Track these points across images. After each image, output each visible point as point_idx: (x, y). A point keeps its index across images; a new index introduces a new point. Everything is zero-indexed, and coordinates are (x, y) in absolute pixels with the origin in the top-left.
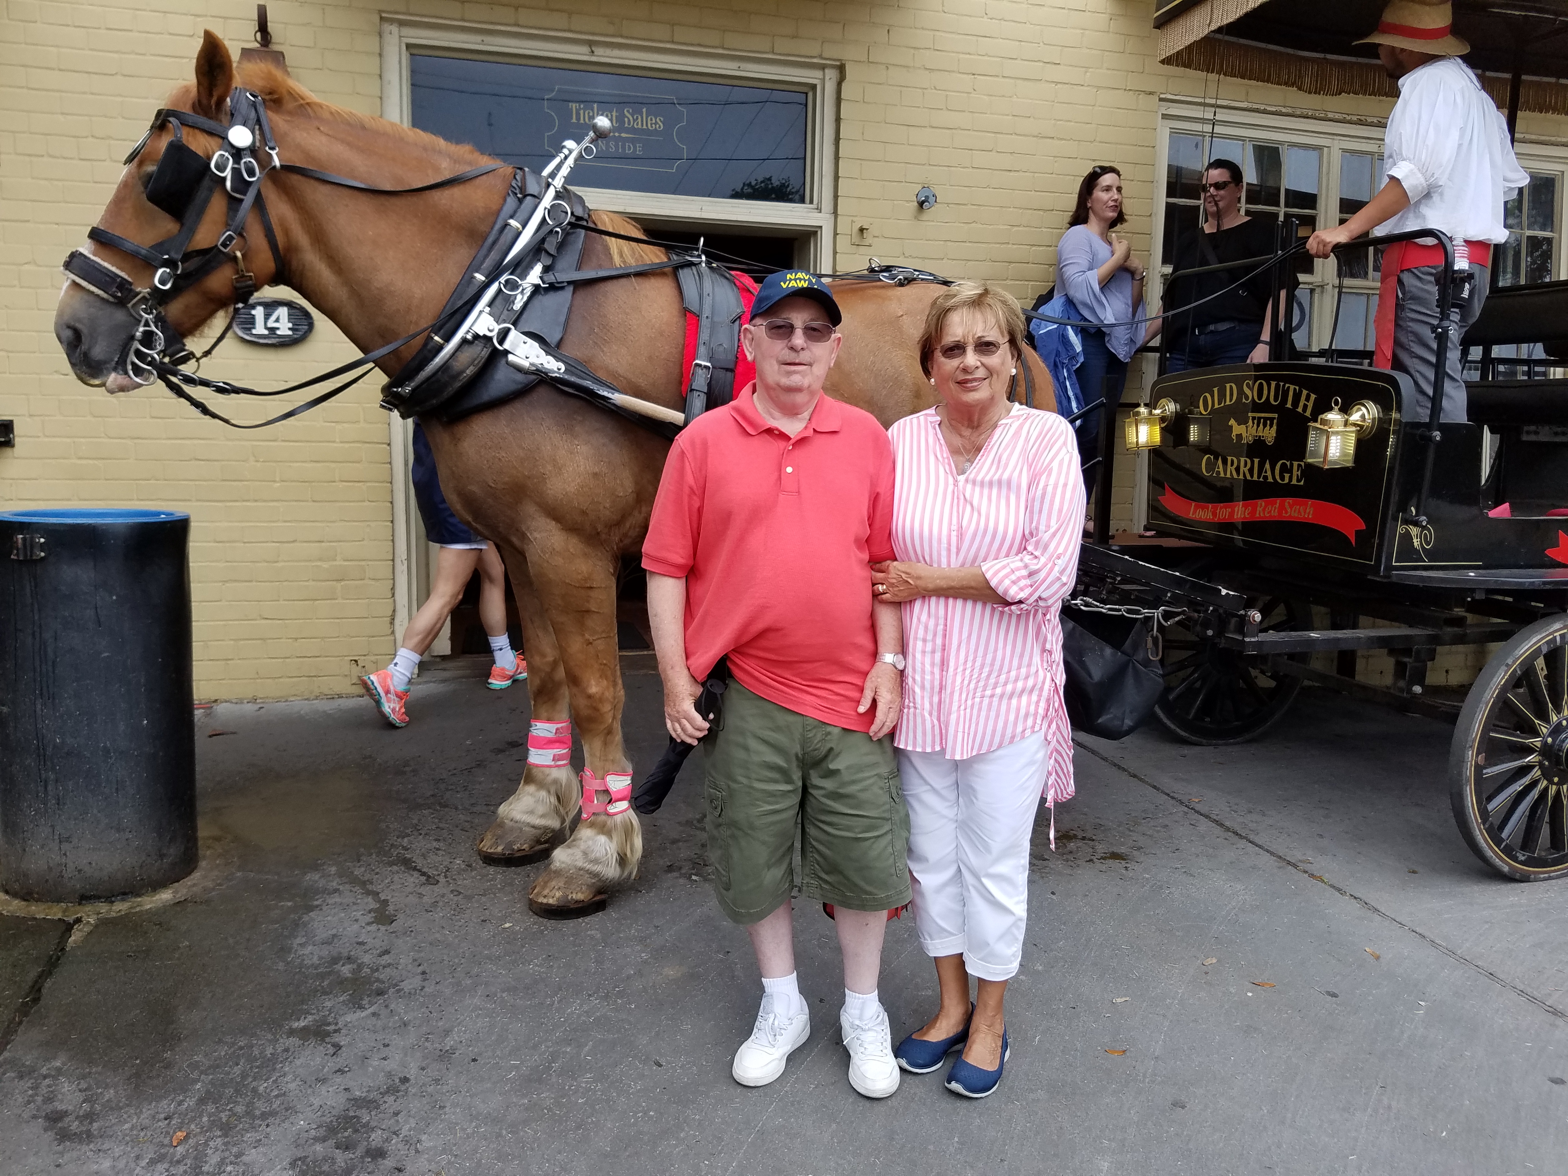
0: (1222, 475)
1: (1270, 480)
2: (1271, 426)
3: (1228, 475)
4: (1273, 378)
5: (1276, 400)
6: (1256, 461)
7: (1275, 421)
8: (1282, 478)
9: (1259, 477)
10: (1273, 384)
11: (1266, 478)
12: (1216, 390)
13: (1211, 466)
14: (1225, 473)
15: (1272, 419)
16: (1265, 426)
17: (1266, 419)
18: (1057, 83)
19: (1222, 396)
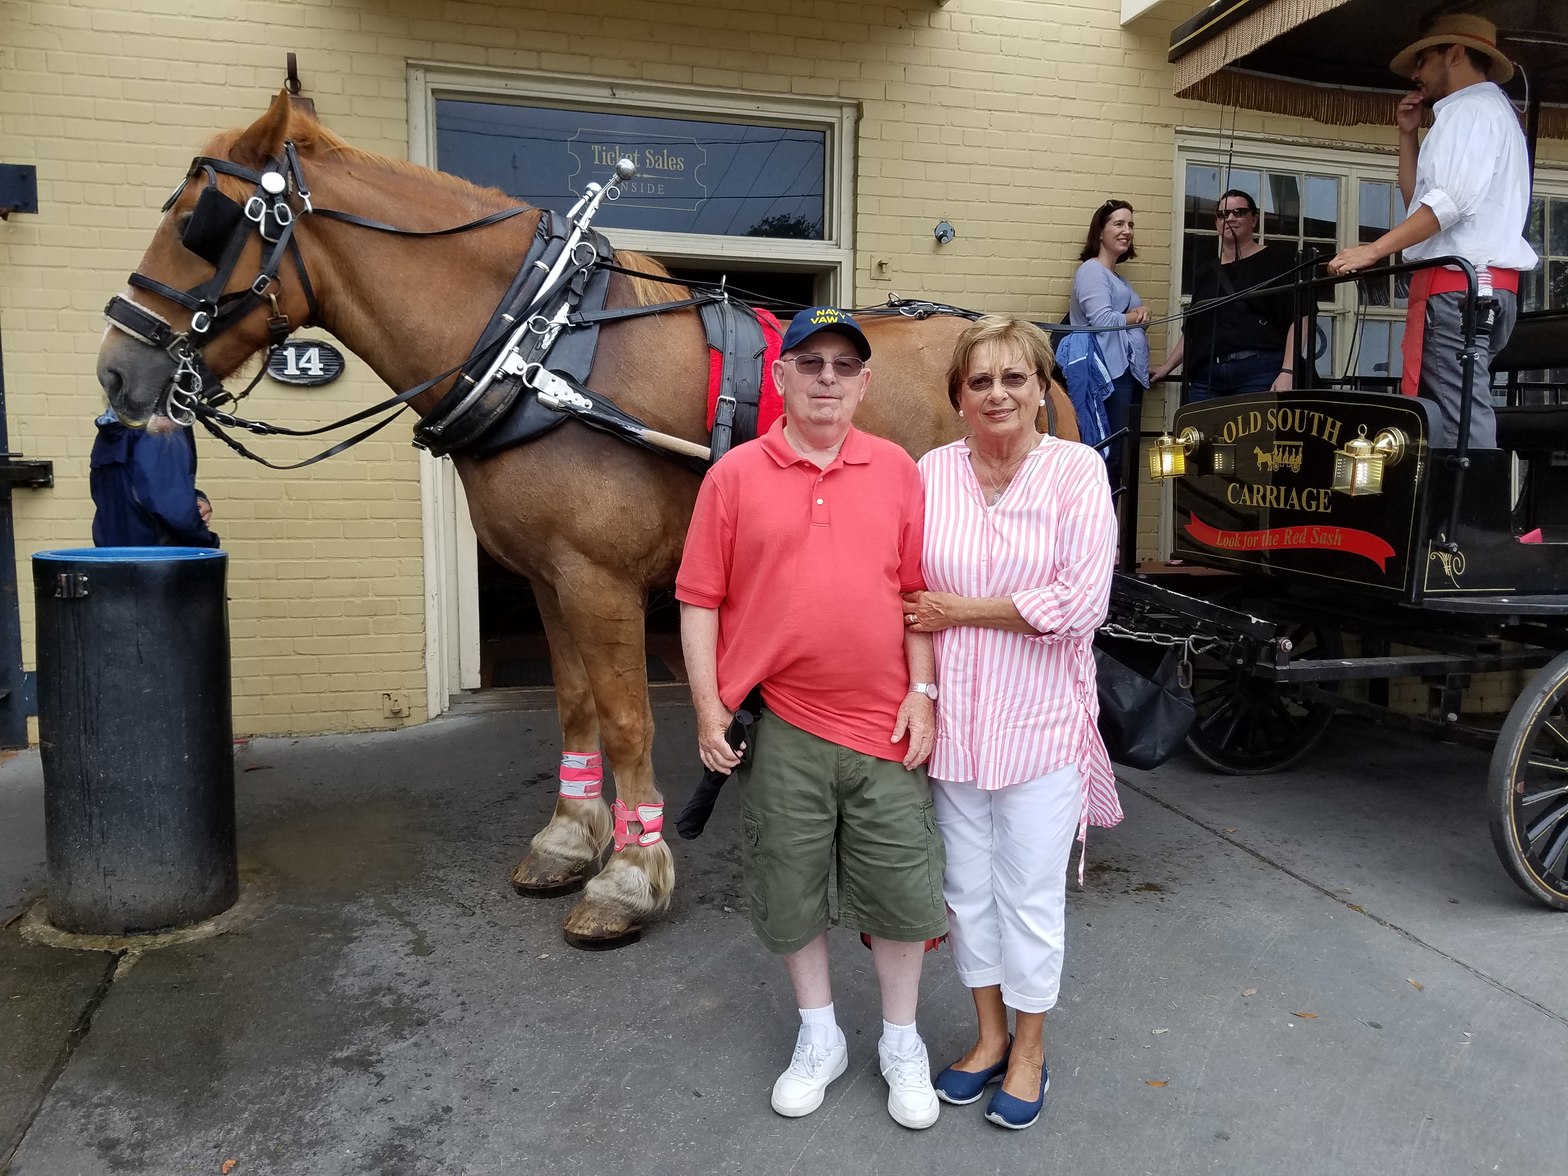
0: (1248, 503)
1: (1297, 507)
2: (1297, 454)
3: (1255, 504)
4: (1298, 405)
5: (1301, 428)
6: (1283, 489)
7: (1301, 449)
8: (1309, 506)
9: (1285, 505)
10: (1298, 412)
11: (1292, 505)
12: (1240, 418)
13: (1236, 495)
14: (1252, 502)
15: (1297, 447)
16: (1290, 454)
17: (1291, 447)
18: (1073, 117)
19: (1246, 423)
